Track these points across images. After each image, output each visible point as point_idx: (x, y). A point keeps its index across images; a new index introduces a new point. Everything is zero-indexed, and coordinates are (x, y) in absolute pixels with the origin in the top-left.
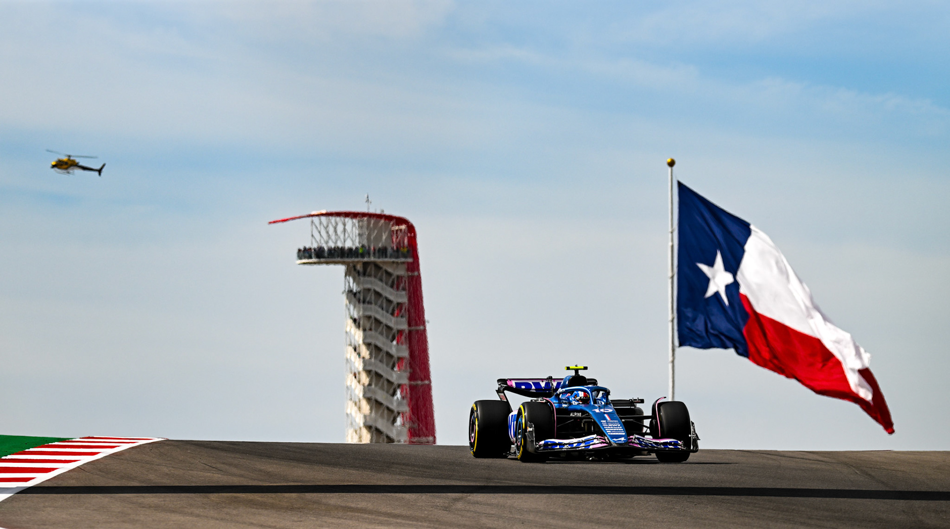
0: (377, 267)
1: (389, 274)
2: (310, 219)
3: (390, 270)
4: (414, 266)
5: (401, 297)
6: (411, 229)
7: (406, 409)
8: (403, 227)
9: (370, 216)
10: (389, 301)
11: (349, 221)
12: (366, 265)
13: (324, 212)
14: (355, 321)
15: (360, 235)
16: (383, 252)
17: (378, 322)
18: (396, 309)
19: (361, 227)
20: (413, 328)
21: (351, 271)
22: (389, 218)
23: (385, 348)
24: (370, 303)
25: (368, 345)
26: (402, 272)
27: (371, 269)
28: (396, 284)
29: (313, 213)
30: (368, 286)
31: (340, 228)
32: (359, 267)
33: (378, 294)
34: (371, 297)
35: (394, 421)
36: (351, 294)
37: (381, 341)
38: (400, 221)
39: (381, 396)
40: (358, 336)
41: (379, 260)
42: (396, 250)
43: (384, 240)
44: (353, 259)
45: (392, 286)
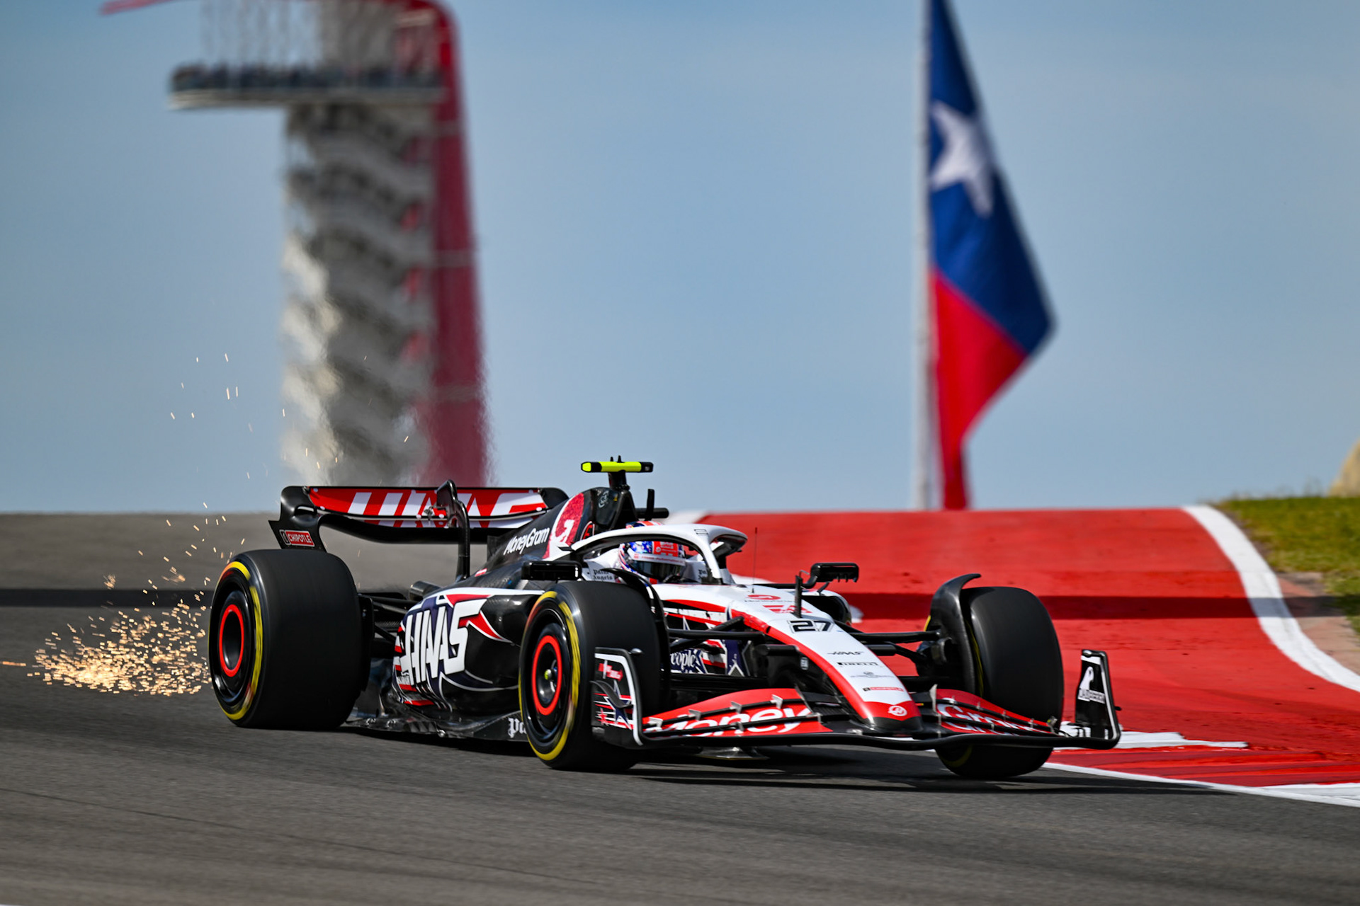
0: (362, 114)
1: (388, 131)
4: (448, 111)
5: (418, 183)
6: (443, 21)
8: (424, 17)
10: (387, 196)
12: (334, 109)
14: (309, 243)
15: (324, 35)
16: (376, 77)
17: (360, 246)
18: (404, 213)
19: (324, 19)
21: (300, 123)
23: (378, 306)
24: (341, 197)
25: (337, 300)
26: (417, 121)
27: (345, 119)
28: (406, 152)
30: (338, 158)
31: (273, 20)
32: (319, 114)
33: (362, 180)
34: (345, 184)
36: (301, 181)
37: (369, 290)
39: (367, 421)
40: (312, 279)
41: (370, 97)
42: (411, 71)
43: (378, 50)
44: (305, 95)
45: (399, 155)
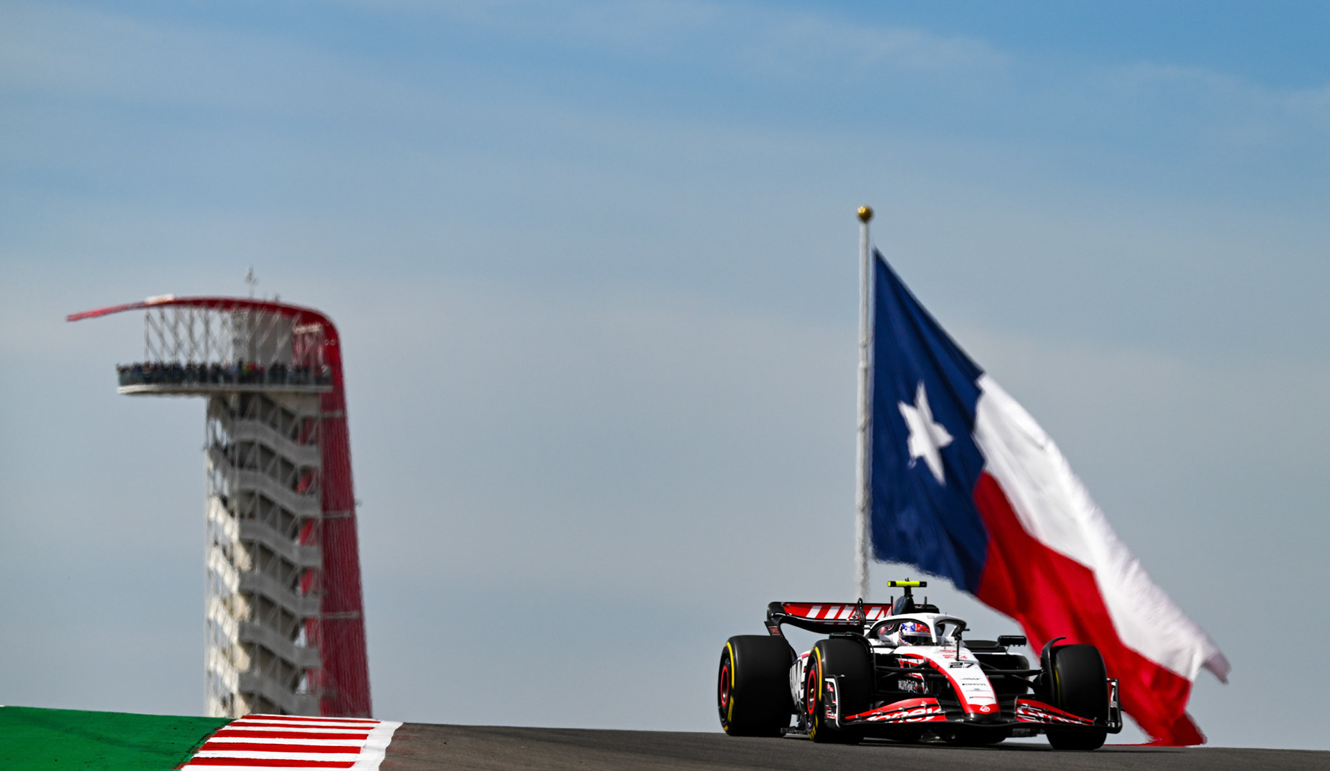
0: (267, 402)
1: (288, 415)
2: (143, 312)
3: (291, 405)
4: (335, 400)
5: (308, 457)
6: (330, 331)
7: (316, 662)
8: (315, 328)
9: (254, 306)
10: (287, 465)
11: (216, 316)
12: (245, 397)
13: (169, 297)
14: (225, 501)
15: (236, 342)
16: (278, 373)
17: (266, 502)
18: (299, 479)
19: (238, 327)
20: (334, 515)
21: (219, 408)
22: (289, 311)
23: (280, 552)
24: (252, 467)
25: (248, 545)
26: (311, 410)
27: (255, 404)
28: (301, 434)
29: (151, 299)
30: (248, 437)
31: (199, 328)
32: (233, 401)
33: (267, 452)
34: (254, 456)
35: (295, 685)
36: (220, 452)
37: (271, 537)
38: (310, 317)
39: (272, 639)
40: (231, 529)
41: (270, 389)
42: (303, 369)
43: (280, 352)
44: (222, 386)
45: (294, 437)
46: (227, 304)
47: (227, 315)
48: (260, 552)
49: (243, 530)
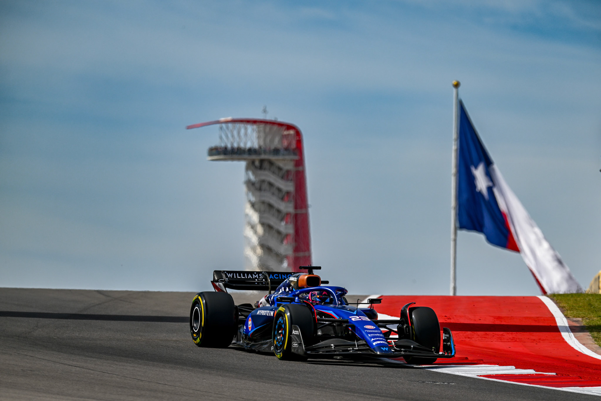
0: (271, 163)
1: (280, 169)
2: (219, 125)
3: (281, 164)
4: (300, 163)
5: (288, 187)
6: (298, 133)
8: (292, 132)
9: (266, 122)
10: (279, 190)
11: (250, 127)
12: (262, 161)
13: (230, 119)
14: (253, 204)
15: (259, 137)
16: (276, 151)
17: (270, 206)
18: (284, 196)
19: (259, 132)
20: (299, 211)
21: (251, 166)
22: (281, 125)
23: (276, 226)
24: (265, 191)
25: (263, 224)
26: (289, 166)
27: (266, 165)
28: (285, 176)
29: (222, 120)
30: (263, 178)
31: (243, 132)
32: (257, 163)
33: (271, 184)
34: (265, 186)
36: (250, 184)
37: (273, 221)
38: (289, 127)
40: (255, 217)
41: (273, 158)
42: (287, 149)
43: (276, 143)
44: (252, 157)
45: (282, 178)
46: (254, 122)
47: (255, 127)
48: (268, 227)
49: (261, 218)
